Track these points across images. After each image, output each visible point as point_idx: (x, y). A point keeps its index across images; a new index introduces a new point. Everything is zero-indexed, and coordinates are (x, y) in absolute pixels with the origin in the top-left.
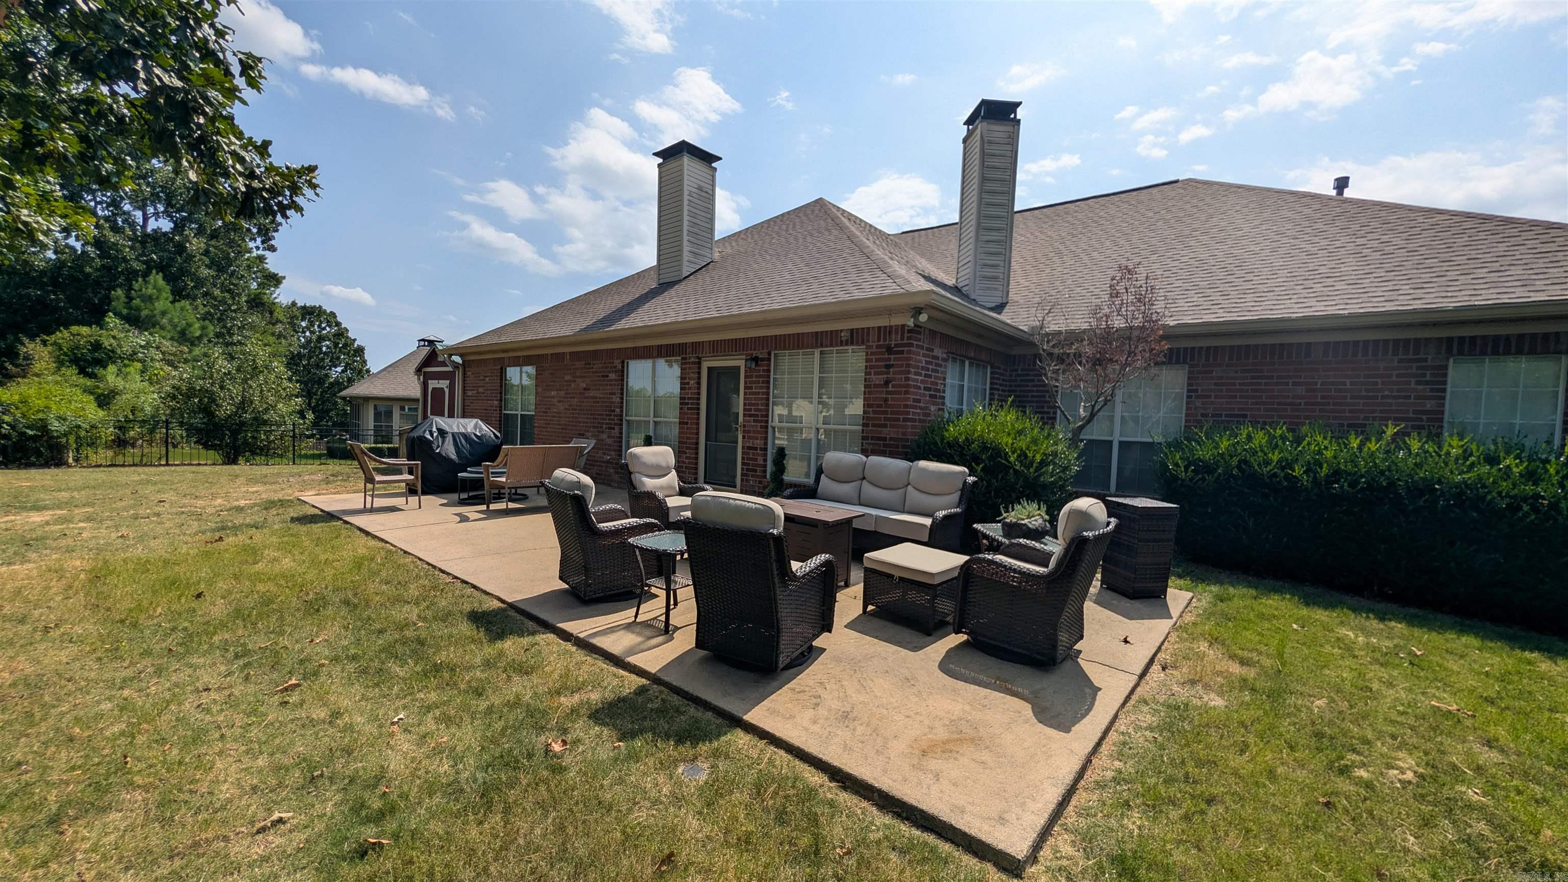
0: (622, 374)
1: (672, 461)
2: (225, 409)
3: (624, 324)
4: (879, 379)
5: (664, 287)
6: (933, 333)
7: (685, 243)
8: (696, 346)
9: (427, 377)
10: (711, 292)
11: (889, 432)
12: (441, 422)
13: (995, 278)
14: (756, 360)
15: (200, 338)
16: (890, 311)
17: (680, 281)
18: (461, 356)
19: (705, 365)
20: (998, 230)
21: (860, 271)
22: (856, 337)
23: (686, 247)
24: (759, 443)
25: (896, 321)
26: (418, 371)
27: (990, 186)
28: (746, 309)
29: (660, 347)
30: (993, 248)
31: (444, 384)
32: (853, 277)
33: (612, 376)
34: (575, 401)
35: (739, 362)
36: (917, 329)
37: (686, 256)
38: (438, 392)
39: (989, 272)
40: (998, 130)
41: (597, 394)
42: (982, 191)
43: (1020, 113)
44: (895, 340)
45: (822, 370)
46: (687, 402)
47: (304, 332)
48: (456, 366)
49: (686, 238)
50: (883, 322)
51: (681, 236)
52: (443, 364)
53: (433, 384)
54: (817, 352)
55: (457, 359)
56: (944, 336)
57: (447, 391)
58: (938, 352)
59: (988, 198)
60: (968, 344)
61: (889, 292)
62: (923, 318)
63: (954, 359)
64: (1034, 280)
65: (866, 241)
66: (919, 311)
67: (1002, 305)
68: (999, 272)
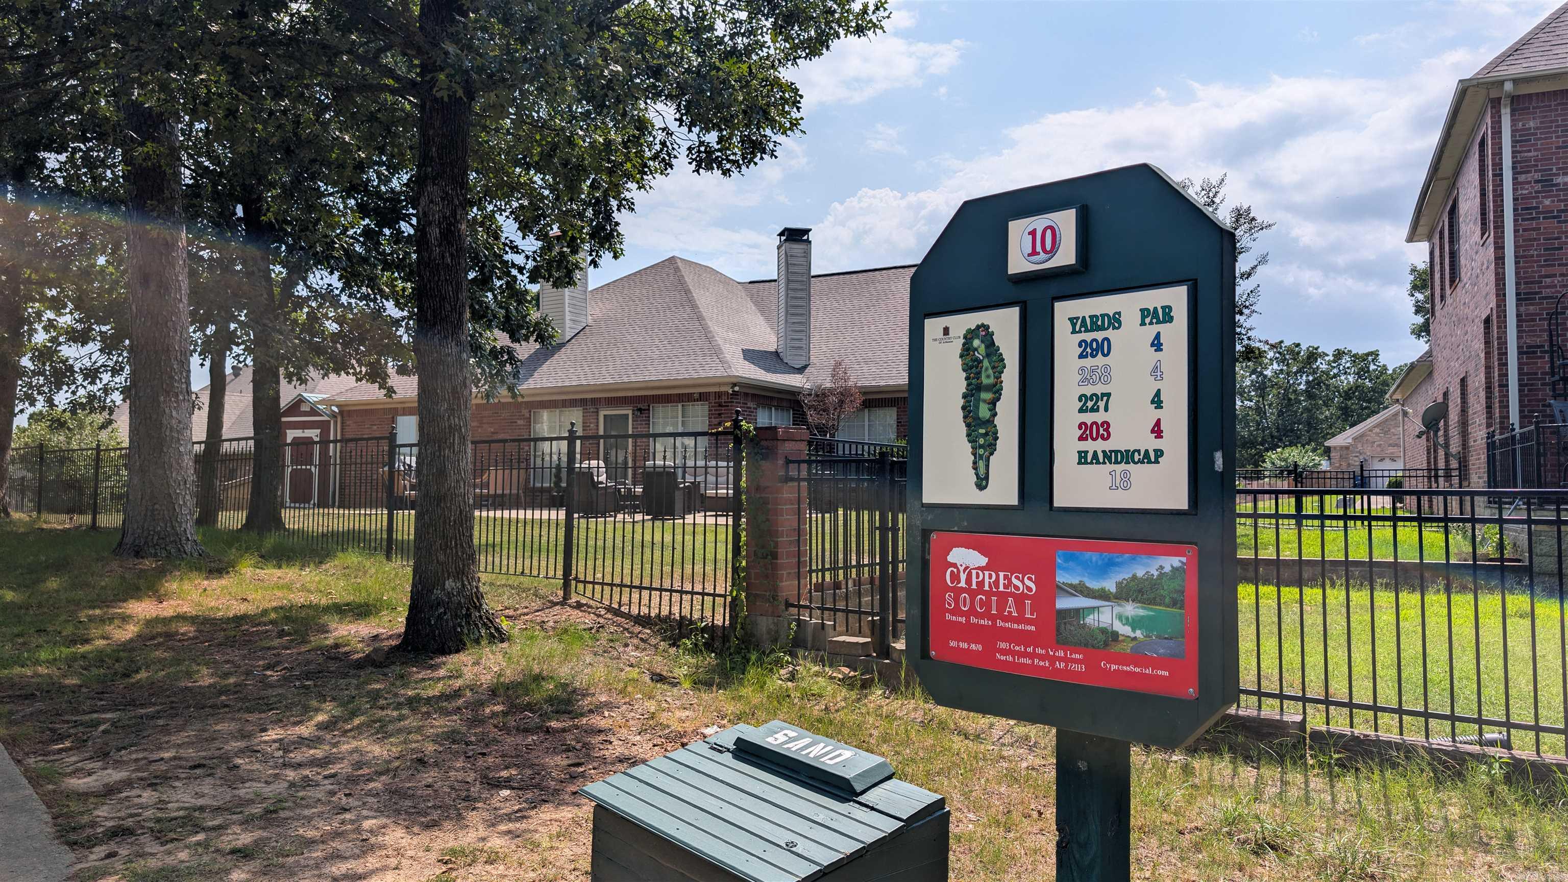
0: (530, 421)
3: (532, 384)
4: (715, 421)
5: (550, 348)
6: (746, 394)
7: (567, 313)
8: (595, 402)
9: (286, 427)
13: (800, 348)
14: (640, 410)
16: (720, 384)
17: (564, 345)
18: (337, 406)
19: (602, 414)
20: (802, 315)
21: (705, 355)
22: (703, 397)
23: (568, 317)
24: (643, 463)
25: (723, 389)
27: (792, 285)
28: (633, 378)
29: (563, 401)
32: (700, 359)
33: (520, 422)
35: (627, 412)
36: (735, 394)
37: (568, 323)
39: (797, 344)
40: (797, 248)
42: (787, 289)
43: (811, 236)
44: (724, 399)
45: (684, 413)
49: (567, 309)
50: (716, 389)
51: (564, 307)
54: (680, 405)
56: (754, 395)
58: (751, 404)
59: (791, 294)
60: (772, 398)
61: (718, 374)
62: (737, 389)
63: (764, 407)
64: (831, 346)
65: (710, 324)
66: (735, 385)
67: (805, 367)
68: (802, 344)
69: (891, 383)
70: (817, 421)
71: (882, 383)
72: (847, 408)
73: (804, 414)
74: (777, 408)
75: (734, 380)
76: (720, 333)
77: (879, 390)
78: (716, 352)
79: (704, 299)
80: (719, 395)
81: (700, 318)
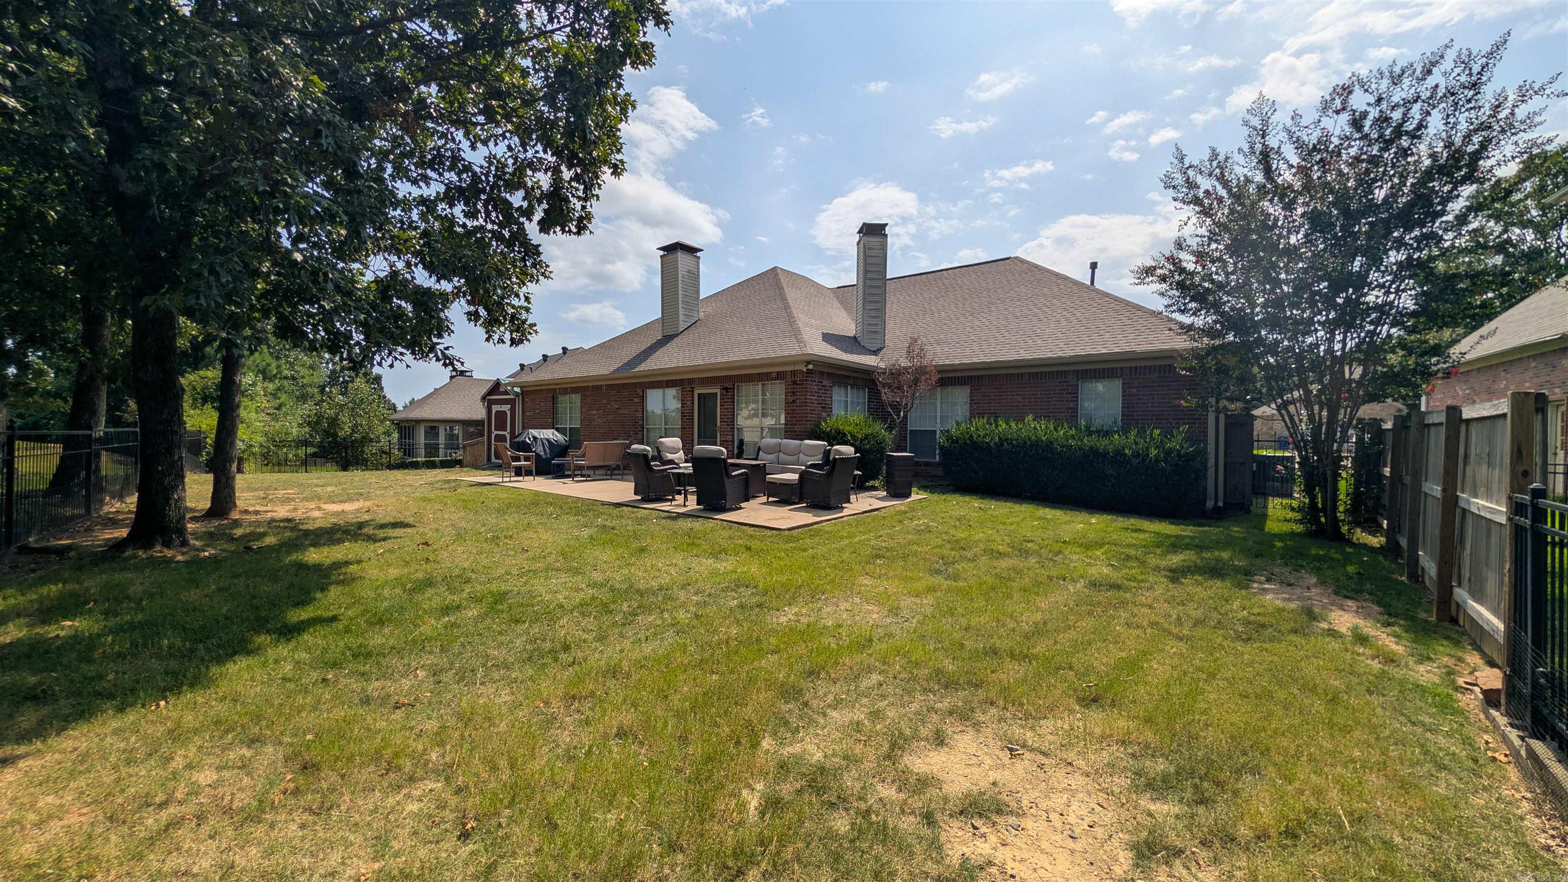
0: (643, 399)
1: (681, 446)
2: (345, 430)
3: (643, 367)
4: (791, 399)
5: (667, 339)
6: (822, 373)
7: (680, 309)
8: (690, 381)
9: (490, 404)
10: (699, 345)
11: (797, 428)
12: (534, 432)
13: (876, 332)
14: (726, 389)
15: (275, 376)
16: (795, 363)
17: (676, 335)
18: (520, 388)
19: (696, 392)
20: (877, 302)
21: (785, 337)
22: (780, 376)
23: (681, 312)
24: (730, 438)
25: (798, 368)
26: (483, 399)
27: (870, 275)
28: (719, 360)
29: (667, 381)
30: (873, 313)
31: (506, 408)
33: (636, 400)
34: (610, 417)
35: (717, 390)
36: (810, 372)
37: (681, 317)
38: (501, 415)
39: (873, 329)
40: (874, 241)
41: (626, 411)
42: (865, 279)
43: (888, 231)
44: (799, 378)
45: (764, 394)
46: (686, 415)
47: (327, 363)
48: (517, 394)
49: (680, 306)
50: (791, 368)
51: (677, 304)
52: (506, 393)
53: (495, 408)
54: (760, 384)
55: (517, 390)
56: (830, 374)
57: (509, 413)
58: (826, 383)
59: (869, 283)
60: (847, 377)
61: (794, 353)
62: (810, 367)
63: (839, 386)
64: (904, 331)
65: (794, 311)
66: (809, 363)
67: (880, 349)
68: (878, 328)
69: (965, 361)
70: (891, 399)
71: (957, 362)
72: (922, 386)
73: (879, 392)
74: (852, 386)
75: (809, 358)
76: (801, 319)
77: (953, 369)
78: (796, 334)
79: (791, 294)
80: (794, 373)
81: (787, 307)
